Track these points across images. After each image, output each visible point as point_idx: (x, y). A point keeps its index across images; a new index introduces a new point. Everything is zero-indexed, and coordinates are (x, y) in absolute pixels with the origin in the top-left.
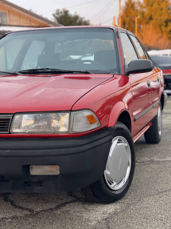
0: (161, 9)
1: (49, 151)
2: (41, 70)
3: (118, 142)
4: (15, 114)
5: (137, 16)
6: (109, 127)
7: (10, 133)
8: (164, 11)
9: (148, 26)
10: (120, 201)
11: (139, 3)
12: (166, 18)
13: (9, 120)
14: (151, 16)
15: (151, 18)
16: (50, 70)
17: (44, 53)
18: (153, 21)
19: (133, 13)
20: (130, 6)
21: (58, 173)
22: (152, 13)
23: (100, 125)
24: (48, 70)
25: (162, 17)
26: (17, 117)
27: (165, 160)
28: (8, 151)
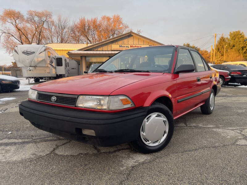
0: (240, 42)
1: (89, 121)
2: (125, 70)
3: (156, 117)
4: (80, 95)
5: (226, 45)
6: (144, 107)
7: (75, 107)
8: (241, 42)
9: (232, 50)
10: (154, 154)
11: (227, 38)
12: (242, 46)
13: (76, 98)
14: (234, 45)
15: (234, 46)
16: (129, 70)
17: (148, 61)
18: (235, 47)
19: (224, 44)
20: (222, 40)
21: (94, 135)
22: (235, 44)
23: (133, 106)
24: (128, 70)
25: (240, 45)
26: (81, 97)
27: (206, 126)
28: (69, 118)
